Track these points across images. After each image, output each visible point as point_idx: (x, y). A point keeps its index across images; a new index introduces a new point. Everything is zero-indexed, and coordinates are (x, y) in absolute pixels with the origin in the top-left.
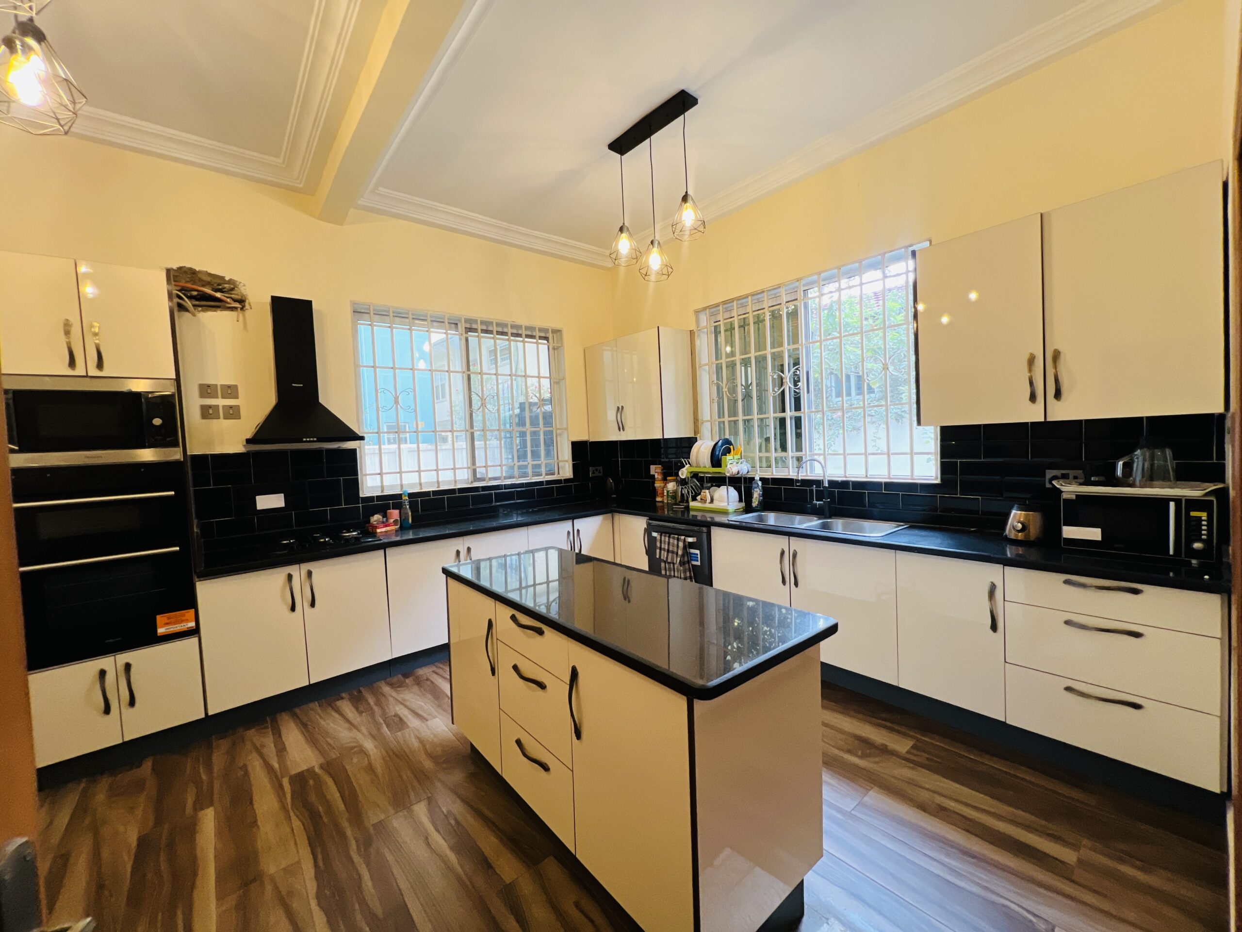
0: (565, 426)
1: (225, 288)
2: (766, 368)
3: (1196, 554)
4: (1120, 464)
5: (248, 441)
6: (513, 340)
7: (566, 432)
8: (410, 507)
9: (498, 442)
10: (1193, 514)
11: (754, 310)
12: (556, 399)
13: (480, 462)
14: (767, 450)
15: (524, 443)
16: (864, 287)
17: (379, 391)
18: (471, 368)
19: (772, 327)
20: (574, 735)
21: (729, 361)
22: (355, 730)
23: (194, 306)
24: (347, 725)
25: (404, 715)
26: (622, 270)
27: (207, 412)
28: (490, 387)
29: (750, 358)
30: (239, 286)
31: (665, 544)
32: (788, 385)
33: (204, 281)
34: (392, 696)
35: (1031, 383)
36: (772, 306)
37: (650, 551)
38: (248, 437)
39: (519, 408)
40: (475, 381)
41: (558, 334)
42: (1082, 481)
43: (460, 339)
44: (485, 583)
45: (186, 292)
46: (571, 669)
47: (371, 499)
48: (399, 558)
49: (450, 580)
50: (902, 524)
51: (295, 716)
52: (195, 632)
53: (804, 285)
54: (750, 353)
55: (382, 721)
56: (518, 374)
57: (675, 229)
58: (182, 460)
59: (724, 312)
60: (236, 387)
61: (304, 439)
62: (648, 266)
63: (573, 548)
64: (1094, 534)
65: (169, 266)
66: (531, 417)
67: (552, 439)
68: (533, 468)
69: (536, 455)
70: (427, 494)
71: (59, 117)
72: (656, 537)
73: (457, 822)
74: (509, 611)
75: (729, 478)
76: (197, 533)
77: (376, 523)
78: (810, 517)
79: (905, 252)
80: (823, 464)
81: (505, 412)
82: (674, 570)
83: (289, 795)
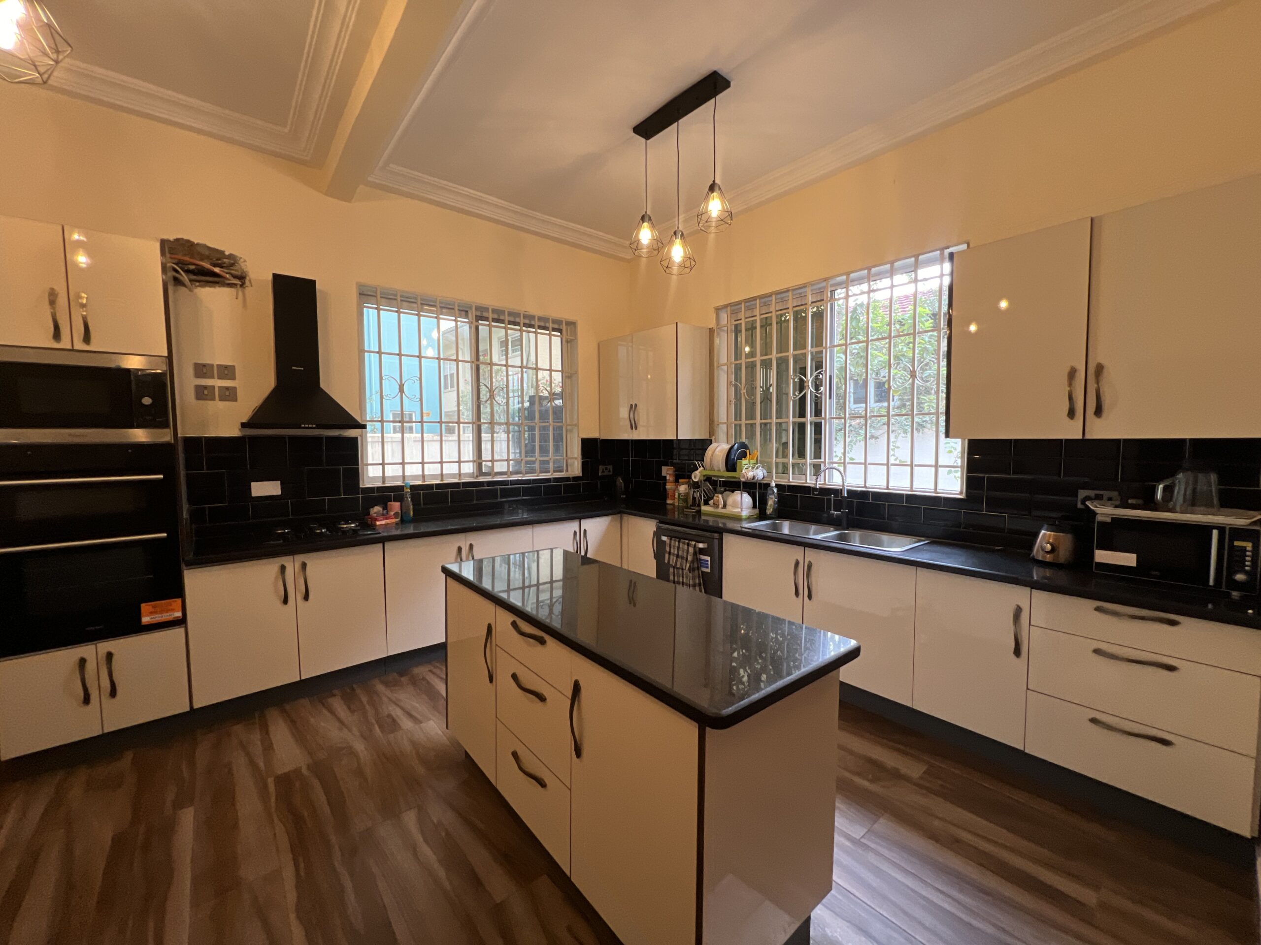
0: (575, 422)
1: (225, 263)
2: (787, 370)
3: (1238, 585)
4: (1161, 487)
5: (244, 425)
6: (525, 331)
7: (576, 428)
8: (411, 499)
9: (506, 435)
10: (1236, 543)
11: (777, 309)
12: (567, 394)
13: (486, 455)
14: (785, 456)
15: (532, 439)
16: (894, 289)
17: (384, 378)
18: (481, 358)
19: (796, 329)
20: (574, 753)
21: (749, 362)
22: (345, 730)
23: (191, 281)
24: (337, 724)
25: (397, 716)
26: (644, 261)
27: (202, 393)
28: (500, 379)
29: (771, 359)
30: (240, 263)
31: (674, 548)
32: (810, 389)
33: (203, 255)
34: (386, 695)
35: (1070, 398)
36: (796, 306)
37: (659, 555)
38: (245, 420)
39: (528, 401)
40: (485, 372)
41: (572, 326)
42: (1118, 503)
43: (470, 328)
44: (486, 584)
45: (183, 266)
46: (573, 682)
47: (372, 489)
48: (398, 553)
49: (449, 579)
50: (923, 539)
51: (284, 713)
52: (181, 622)
53: (832, 286)
54: (771, 354)
55: (374, 722)
56: (529, 366)
57: (701, 219)
58: (173, 442)
59: (745, 310)
60: (233, 367)
61: (303, 426)
62: (670, 258)
63: (579, 548)
64: (1129, 559)
65: (165, 237)
66: (540, 411)
67: (561, 435)
68: (540, 464)
69: (544, 450)
70: (430, 487)
71: (37, 64)
72: (665, 541)
73: (447, 834)
74: (510, 618)
75: (744, 483)
76: (186, 519)
77: (375, 515)
78: (826, 528)
79: (942, 254)
80: (843, 472)
81: (515, 405)
82: (683, 577)
83: (273, 799)
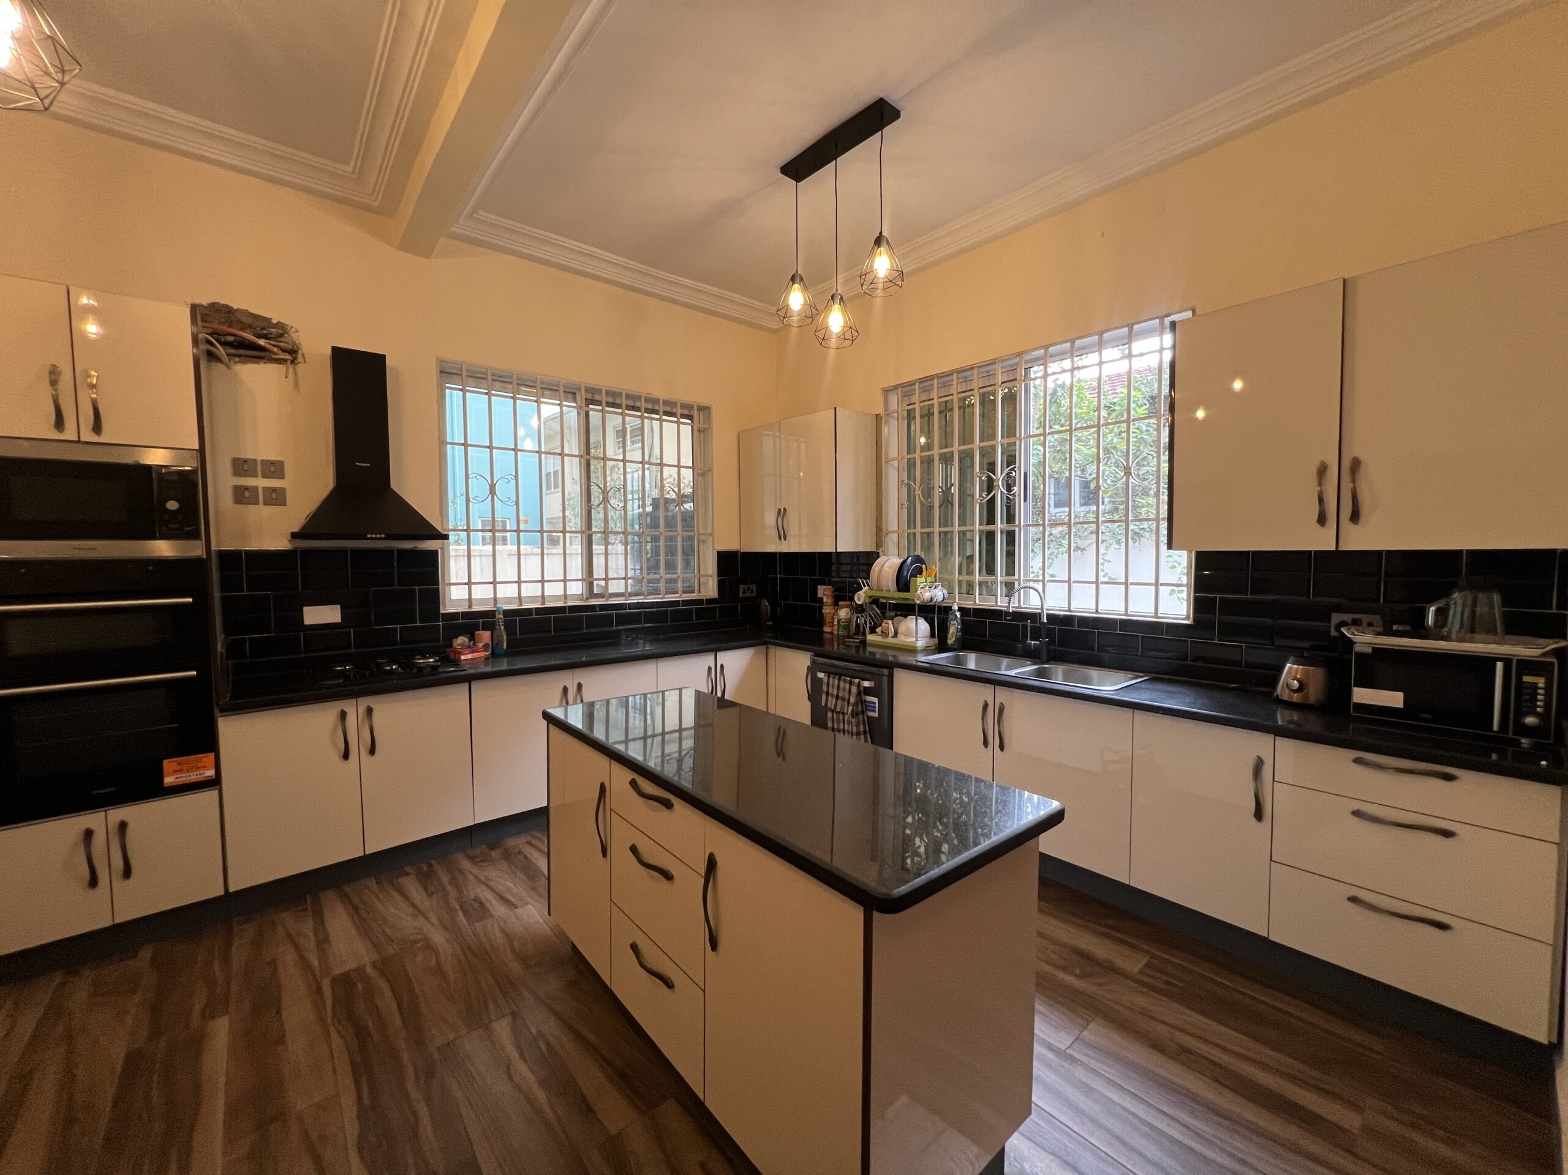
0: (709, 531)
1: (271, 334)
2: (972, 466)
3: (1528, 731)
4: (1433, 609)
5: (294, 536)
6: (647, 418)
7: (711, 538)
8: (505, 629)
9: (624, 547)
10: (1526, 679)
11: (959, 391)
12: (700, 495)
13: (598, 572)
14: (970, 572)
15: (656, 552)
16: (1104, 366)
17: (470, 476)
18: (592, 451)
19: (983, 415)
20: (708, 944)
21: (925, 456)
22: (421, 918)
23: (228, 355)
24: (411, 910)
25: (487, 900)
26: (794, 331)
27: (242, 496)
28: (616, 478)
29: (952, 453)
30: (290, 332)
31: (833, 688)
32: (1000, 489)
33: (245, 324)
34: (471, 873)
35: (1321, 500)
36: (983, 387)
37: (814, 695)
38: (296, 529)
39: (651, 505)
40: (597, 469)
41: (706, 411)
42: (1380, 629)
43: (579, 414)
44: (599, 734)
45: (219, 337)
46: (707, 856)
47: (455, 615)
48: (487, 694)
49: (551, 727)
50: (1141, 674)
51: (345, 898)
52: (215, 782)
53: (1026, 362)
54: (952, 446)
55: (458, 907)
56: (652, 461)
57: (865, 279)
58: (205, 557)
59: (920, 392)
60: (281, 463)
61: (369, 536)
62: (827, 327)
63: (714, 688)
64: (1394, 699)
65: (197, 301)
66: (666, 518)
67: (692, 547)
68: (666, 583)
69: (670, 566)
70: (528, 611)
71: (37, 86)
72: (822, 679)
73: (549, 1046)
74: (628, 775)
75: (919, 605)
76: (221, 653)
77: (459, 647)
78: (1022, 661)
79: (1162, 323)
80: (1041, 593)
81: (634, 509)
82: (844, 723)
83: (329, 1003)
